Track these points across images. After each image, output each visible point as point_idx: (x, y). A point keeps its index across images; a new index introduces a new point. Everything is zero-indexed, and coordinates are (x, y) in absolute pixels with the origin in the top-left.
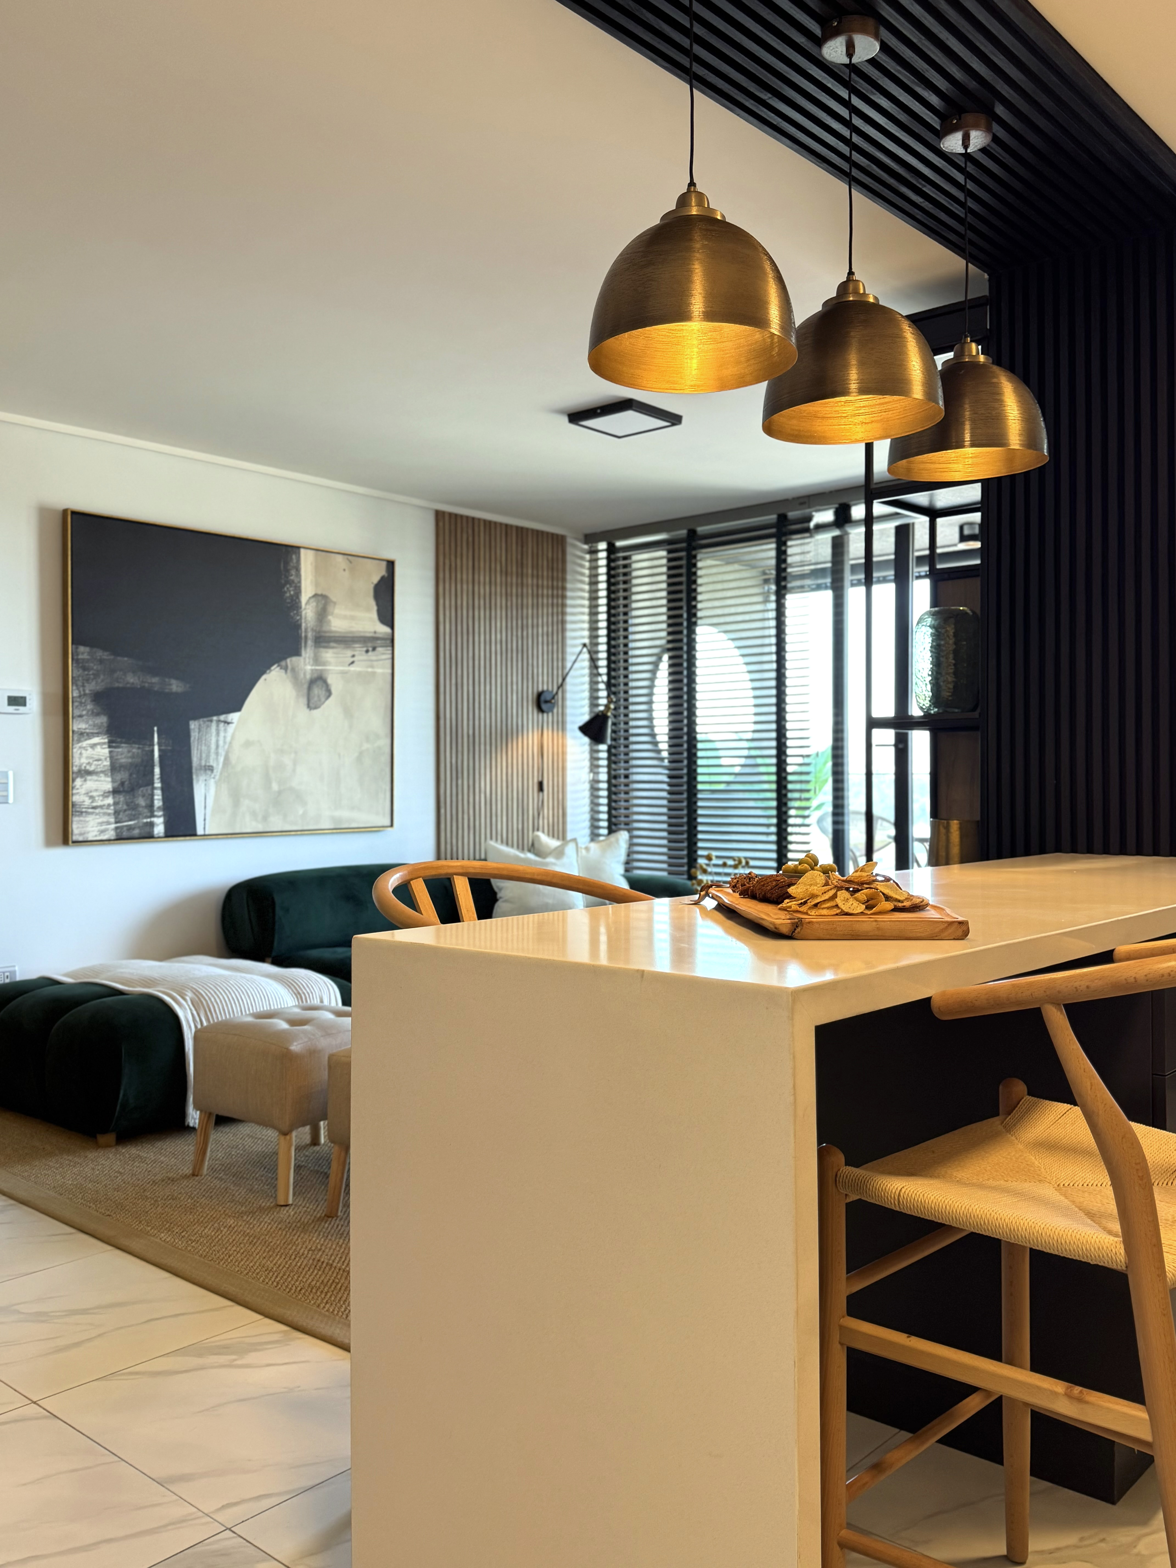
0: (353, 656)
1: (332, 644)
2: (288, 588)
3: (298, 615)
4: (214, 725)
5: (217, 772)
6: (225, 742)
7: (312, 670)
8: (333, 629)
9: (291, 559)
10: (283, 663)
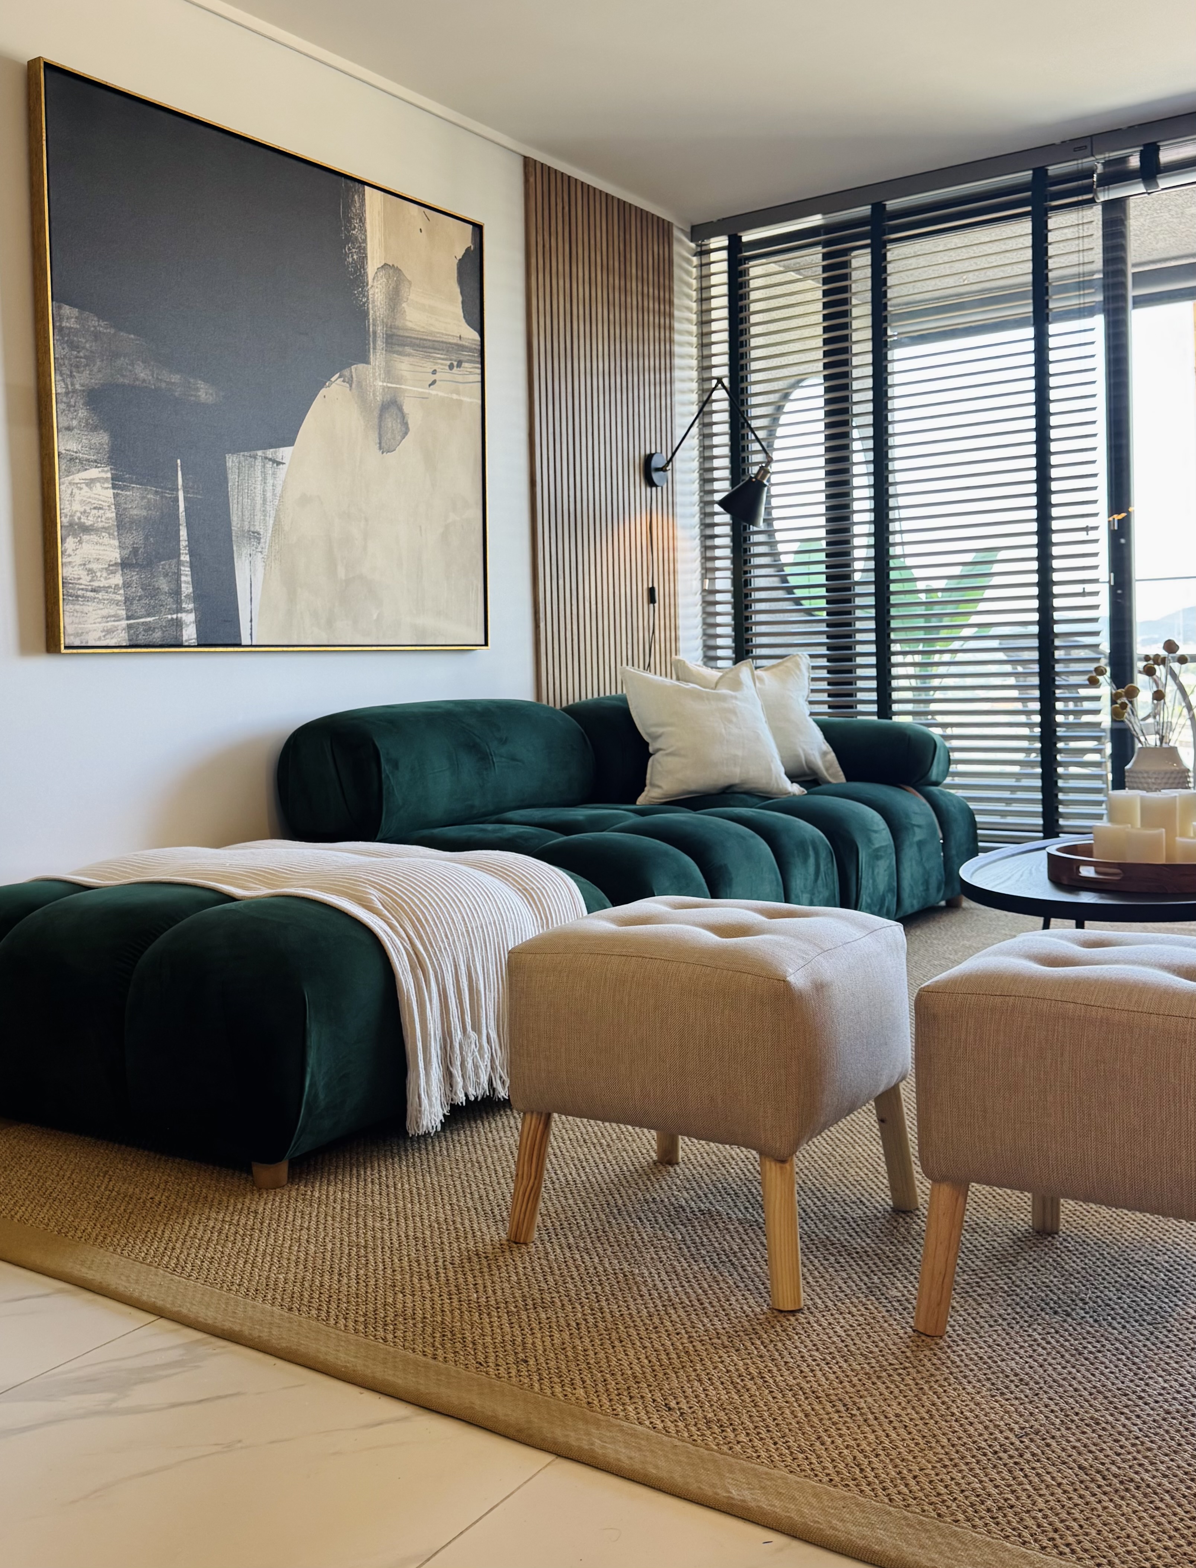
0: (434, 372)
1: (408, 350)
2: (349, 249)
3: (364, 296)
4: (259, 463)
5: (265, 542)
6: (274, 495)
7: (384, 388)
8: (409, 325)
9: (353, 201)
10: (346, 372)
